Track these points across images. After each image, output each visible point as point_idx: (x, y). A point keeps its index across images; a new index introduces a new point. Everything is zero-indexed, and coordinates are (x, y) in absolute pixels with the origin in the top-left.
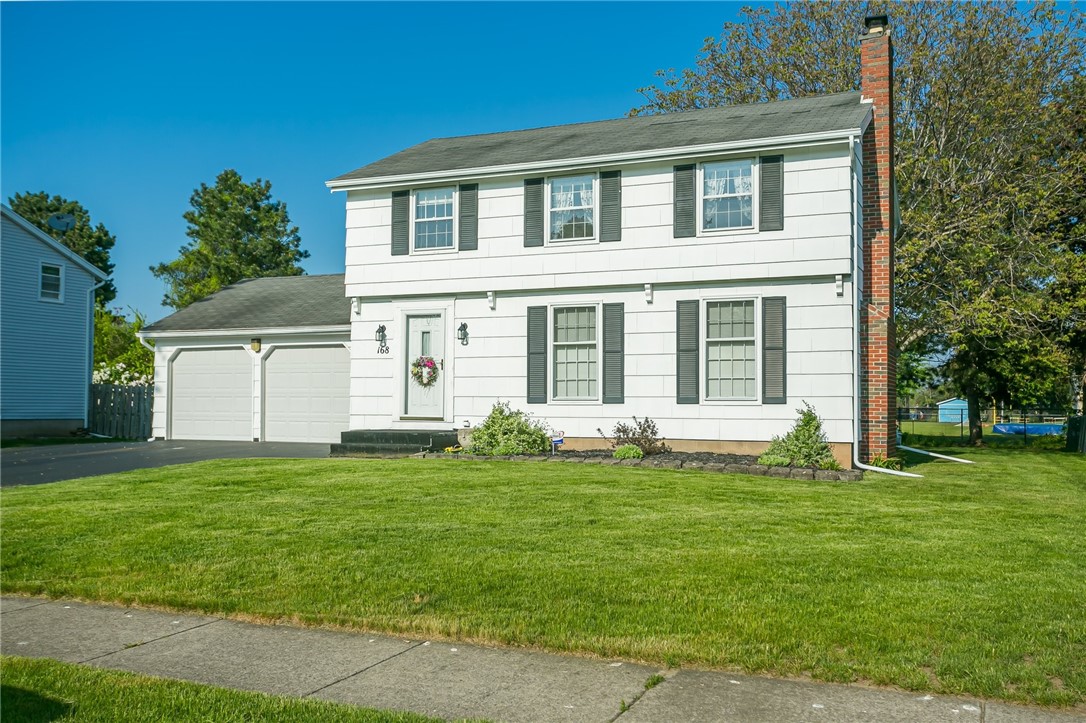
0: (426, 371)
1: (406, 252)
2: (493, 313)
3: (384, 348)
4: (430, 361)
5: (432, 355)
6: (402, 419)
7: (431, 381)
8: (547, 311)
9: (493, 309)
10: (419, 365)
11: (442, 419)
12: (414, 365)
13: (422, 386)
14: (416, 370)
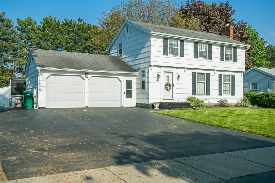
0: (168, 87)
1: (167, 55)
2: (185, 73)
3: (158, 80)
4: (170, 84)
5: (169, 83)
6: (164, 99)
7: (170, 89)
8: (196, 74)
9: (185, 72)
10: (167, 85)
11: (173, 99)
12: (166, 85)
13: (167, 91)
14: (166, 86)
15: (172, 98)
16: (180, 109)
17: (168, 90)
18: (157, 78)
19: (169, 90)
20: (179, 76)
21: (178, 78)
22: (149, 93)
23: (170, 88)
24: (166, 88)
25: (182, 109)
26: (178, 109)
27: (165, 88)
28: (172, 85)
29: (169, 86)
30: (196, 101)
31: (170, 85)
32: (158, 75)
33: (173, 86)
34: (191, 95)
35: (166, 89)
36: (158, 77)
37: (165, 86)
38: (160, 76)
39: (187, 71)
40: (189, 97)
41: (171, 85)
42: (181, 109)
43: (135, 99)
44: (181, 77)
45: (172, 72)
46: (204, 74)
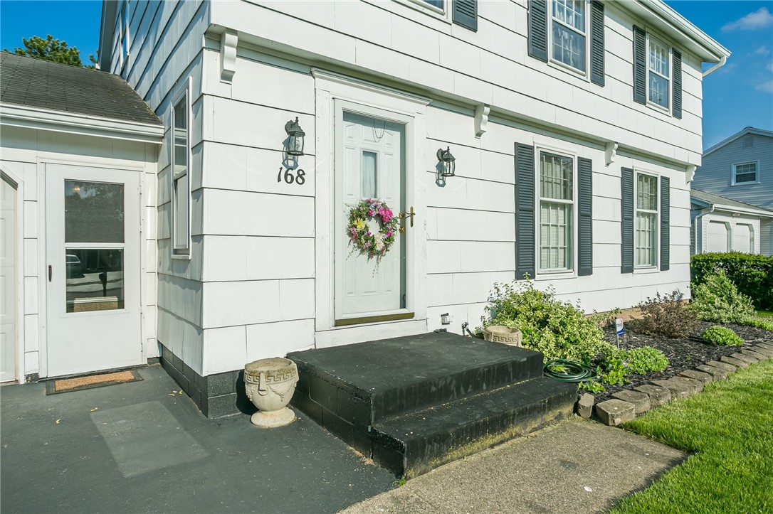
0: (374, 226)
2: (478, 140)
3: (291, 173)
4: (386, 209)
5: (382, 198)
6: (339, 323)
7: (386, 247)
8: (533, 153)
9: (479, 135)
10: (369, 215)
11: (411, 316)
12: (356, 215)
13: (365, 256)
14: (361, 225)
15: (403, 305)
16: (490, 440)
17: (372, 251)
18: (279, 157)
19: (380, 253)
20: (445, 157)
21: (440, 168)
22: (201, 283)
23: (384, 236)
24: (361, 240)
25: (506, 435)
26: (477, 445)
27: (350, 234)
28: (403, 216)
29: (382, 226)
30: (562, 323)
31: (384, 219)
32: (293, 130)
33: (408, 220)
34: (506, 279)
35: (360, 246)
36: (292, 151)
37: (352, 218)
38: (307, 144)
39: (489, 128)
40: (503, 291)
41: (396, 213)
42: (498, 438)
43: (152, 316)
44: (460, 166)
45: (400, 127)
46: (568, 162)
